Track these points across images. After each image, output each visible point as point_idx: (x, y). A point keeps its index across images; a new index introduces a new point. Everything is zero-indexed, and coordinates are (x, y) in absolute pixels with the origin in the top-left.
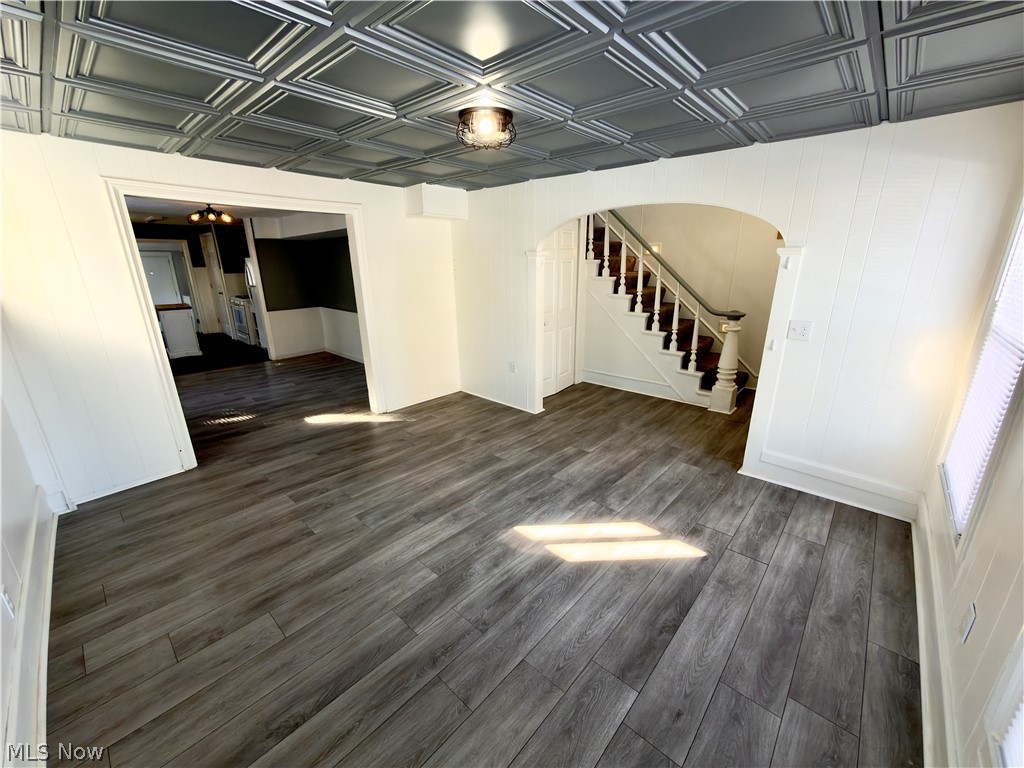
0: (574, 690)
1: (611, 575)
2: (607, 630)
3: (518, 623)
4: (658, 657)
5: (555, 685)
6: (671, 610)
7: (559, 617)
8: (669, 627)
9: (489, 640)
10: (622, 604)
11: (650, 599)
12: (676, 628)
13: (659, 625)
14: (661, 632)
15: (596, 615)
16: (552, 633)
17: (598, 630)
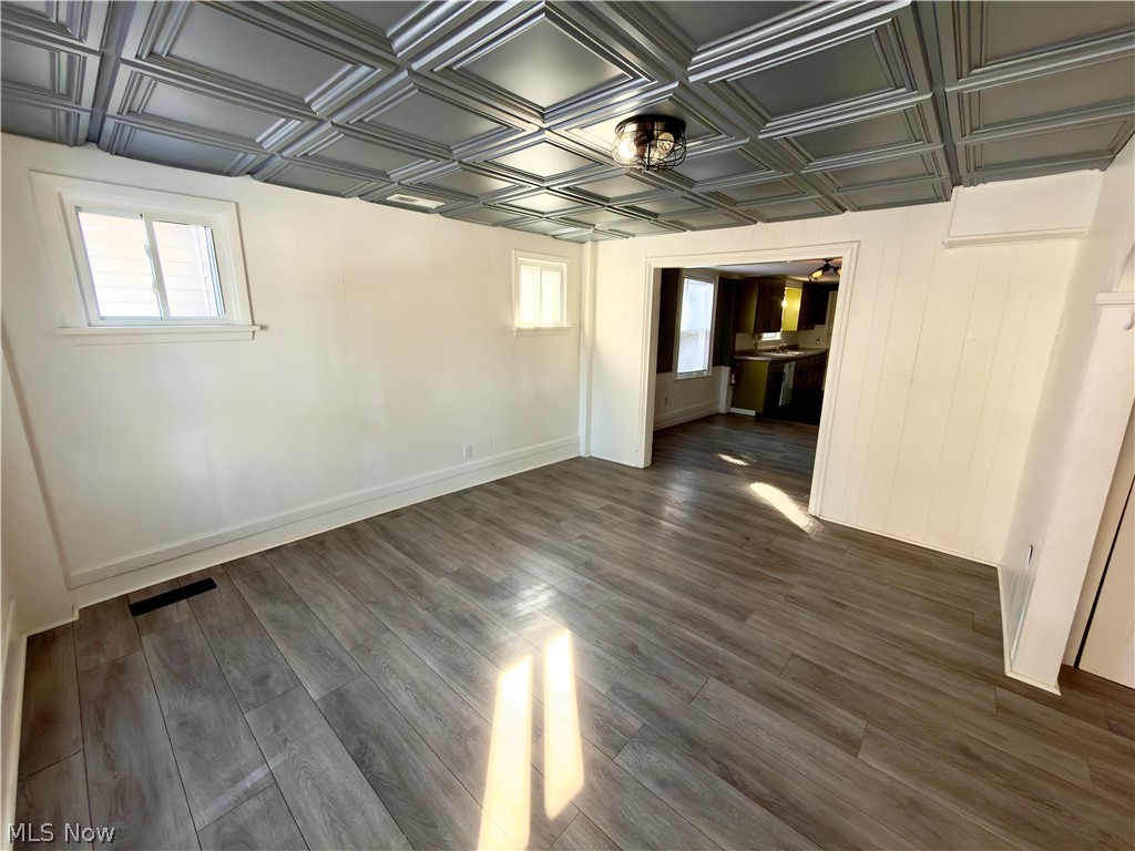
0: (346, 658)
1: (465, 712)
2: (389, 692)
3: (426, 628)
4: (337, 730)
5: (357, 647)
6: (385, 768)
7: (423, 657)
8: (363, 755)
9: (416, 611)
10: (416, 713)
11: (412, 747)
12: (360, 763)
13: (373, 745)
14: (361, 742)
15: (411, 686)
16: (405, 649)
17: (393, 683)
